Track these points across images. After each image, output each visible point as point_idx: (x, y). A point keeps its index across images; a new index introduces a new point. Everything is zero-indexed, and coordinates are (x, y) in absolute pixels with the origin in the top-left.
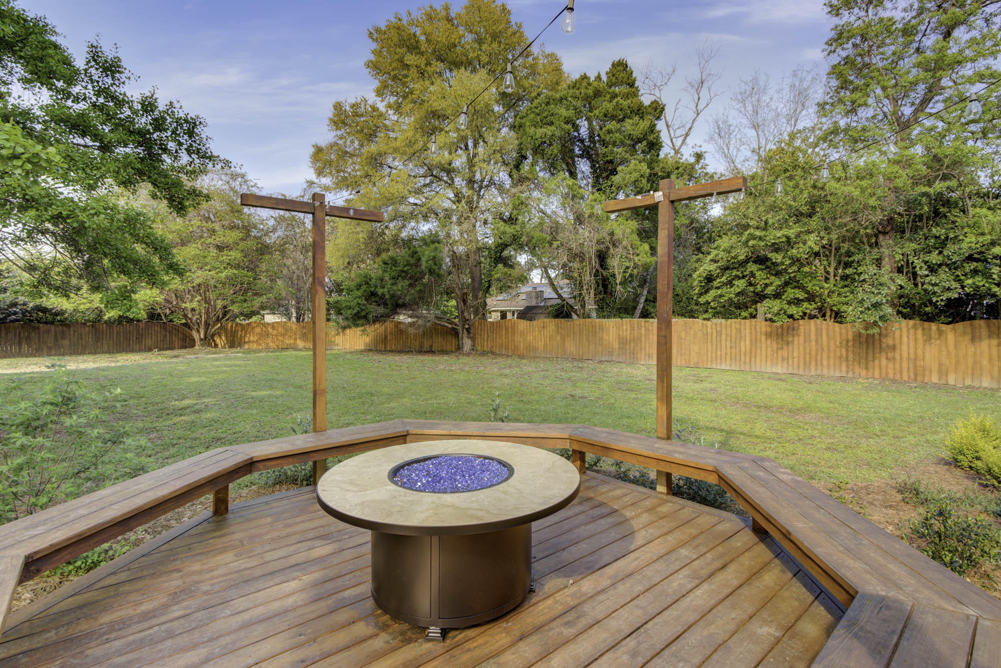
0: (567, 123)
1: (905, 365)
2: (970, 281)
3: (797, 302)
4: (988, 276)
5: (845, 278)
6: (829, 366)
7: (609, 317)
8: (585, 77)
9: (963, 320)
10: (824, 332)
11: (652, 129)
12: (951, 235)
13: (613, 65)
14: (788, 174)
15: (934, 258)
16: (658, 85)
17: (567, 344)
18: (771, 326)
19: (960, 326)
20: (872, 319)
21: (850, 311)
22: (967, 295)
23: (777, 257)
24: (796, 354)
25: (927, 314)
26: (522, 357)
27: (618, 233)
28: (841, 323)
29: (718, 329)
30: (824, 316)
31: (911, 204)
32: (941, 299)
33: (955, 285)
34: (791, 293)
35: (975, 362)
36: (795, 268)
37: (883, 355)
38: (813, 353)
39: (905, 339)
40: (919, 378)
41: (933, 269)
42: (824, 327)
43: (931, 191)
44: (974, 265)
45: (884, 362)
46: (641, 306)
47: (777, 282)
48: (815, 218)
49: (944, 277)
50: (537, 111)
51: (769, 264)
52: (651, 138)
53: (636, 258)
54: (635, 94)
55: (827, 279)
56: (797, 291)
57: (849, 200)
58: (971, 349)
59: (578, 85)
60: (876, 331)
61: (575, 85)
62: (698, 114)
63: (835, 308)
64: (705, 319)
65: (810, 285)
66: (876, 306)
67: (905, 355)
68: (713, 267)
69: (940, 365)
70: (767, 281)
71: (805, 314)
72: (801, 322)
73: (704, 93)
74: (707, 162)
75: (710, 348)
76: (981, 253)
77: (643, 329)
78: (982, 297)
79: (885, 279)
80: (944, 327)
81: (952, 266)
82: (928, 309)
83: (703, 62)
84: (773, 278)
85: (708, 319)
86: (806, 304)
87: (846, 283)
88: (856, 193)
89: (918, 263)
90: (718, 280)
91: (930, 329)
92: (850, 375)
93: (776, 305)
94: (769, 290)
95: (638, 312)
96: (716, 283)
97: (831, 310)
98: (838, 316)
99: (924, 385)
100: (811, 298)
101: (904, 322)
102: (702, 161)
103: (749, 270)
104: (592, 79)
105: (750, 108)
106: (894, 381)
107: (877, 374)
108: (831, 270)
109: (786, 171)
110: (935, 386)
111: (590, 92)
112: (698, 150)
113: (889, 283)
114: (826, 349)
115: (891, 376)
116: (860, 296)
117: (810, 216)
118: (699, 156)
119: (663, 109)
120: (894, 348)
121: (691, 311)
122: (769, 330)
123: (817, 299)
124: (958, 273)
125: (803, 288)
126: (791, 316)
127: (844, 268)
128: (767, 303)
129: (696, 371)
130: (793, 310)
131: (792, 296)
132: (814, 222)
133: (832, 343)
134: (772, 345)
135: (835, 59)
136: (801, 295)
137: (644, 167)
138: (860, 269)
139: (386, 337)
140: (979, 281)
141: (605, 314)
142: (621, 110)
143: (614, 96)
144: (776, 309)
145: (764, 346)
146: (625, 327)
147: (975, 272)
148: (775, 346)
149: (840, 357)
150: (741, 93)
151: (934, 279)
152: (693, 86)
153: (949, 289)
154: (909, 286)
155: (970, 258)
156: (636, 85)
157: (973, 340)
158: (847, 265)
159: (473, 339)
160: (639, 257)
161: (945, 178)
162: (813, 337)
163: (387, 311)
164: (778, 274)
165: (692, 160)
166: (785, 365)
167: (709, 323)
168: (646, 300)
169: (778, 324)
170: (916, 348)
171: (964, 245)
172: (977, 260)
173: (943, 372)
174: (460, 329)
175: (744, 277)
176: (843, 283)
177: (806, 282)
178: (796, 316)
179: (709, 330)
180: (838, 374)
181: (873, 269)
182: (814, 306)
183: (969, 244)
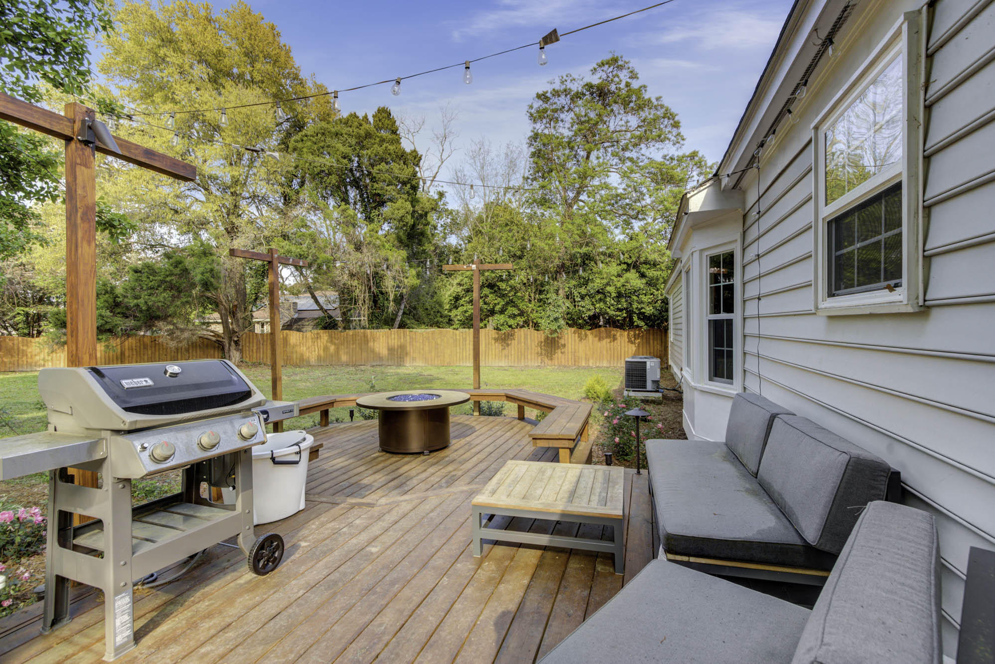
0: (344, 158)
1: (570, 357)
2: (598, 305)
3: (513, 316)
4: (605, 303)
5: (540, 300)
6: (531, 359)
7: (377, 328)
8: (355, 116)
9: (596, 328)
10: (529, 337)
11: (415, 174)
12: (591, 278)
13: (379, 110)
14: (508, 227)
15: (583, 291)
16: (412, 131)
17: (342, 352)
18: (498, 334)
19: (595, 331)
20: (554, 328)
21: (543, 322)
22: (597, 313)
23: (503, 285)
24: (513, 352)
25: (580, 324)
26: (296, 366)
27: (392, 260)
28: (538, 330)
29: (464, 336)
30: (528, 326)
31: (573, 257)
32: (586, 315)
33: (592, 307)
34: (511, 310)
35: (601, 352)
36: (512, 293)
37: (559, 351)
38: (523, 351)
39: (570, 340)
40: (577, 364)
41: (582, 298)
42: (529, 333)
43: (581, 251)
44: (600, 296)
45: (560, 354)
46: (399, 318)
47: (502, 302)
48: (524, 260)
49: (587, 303)
50: (314, 139)
51: (496, 288)
52: (414, 183)
53: (406, 281)
54: (398, 141)
55: (530, 301)
56: (514, 309)
57: (542, 250)
58: (599, 344)
59: (350, 122)
60: (555, 335)
61: (346, 122)
62: (442, 162)
63: (535, 321)
64: (454, 329)
65: (521, 305)
66: (556, 319)
67: (570, 350)
68: (459, 289)
69: (586, 355)
70: (496, 302)
71: (518, 324)
72: (516, 330)
73: (447, 144)
74: (447, 200)
75: (458, 351)
76: (602, 289)
77: (408, 338)
79: (560, 303)
80: (588, 332)
81: (591, 296)
82: (580, 321)
83: (446, 121)
84: (499, 299)
85: (457, 329)
86: (518, 318)
87: (540, 304)
88: (547, 248)
89: (576, 293)
90: (463, 299)
91: (581, 333)
92: (543, 365)
93: (501, 318)
94: (497, 308)
95: (397, 323)
96: (461, 302)
97: (533, 322)
98: (536, 326)
99: (579, 368)
100: (522, 314)
101: (570, 329)
102: (444, 199)
103: (484, 292)
104: (361, 118)
105: (479, 164)
106: (565, 367)
107: (556, 364)
108: (532, 295)
109: (507, 225)
110: (584, 368)
111: (362, 132)
112: (440, 189)
113: (562, 305)
114: (530, 347)
115: (563, 363)
116: (548, 313)
117: (520, 258)
118: (441, 195)
119: (420, 159)
120: (564, 346)
121: (438, 322)
122: (497, 336)
123: (525, 315)
124: (593, 300)
125: (516, 306)
126: (510, 326)
127: (539, 294)
128: (497, 317)
129: (450, 368)
130: (511, 322)
131: (511, 312)
132: (524, 263)
133: (533, 344)
134: (498, 346)
135: (532, 150)
136: (516, 312)
137: (408, 206)
138: (548, 296)
140: (601, 305)
141: (374, 325)
142: (389, 154)
143: (383, 140)
144: (502, 321)
145: (494, 347)
146: (393, 336)
147: (600, 300)
148: (501, 347)
149: (538, 353)
150: (472, 152)
151: (583, 304)
152: (438, 138)
153: (589, 310)
154: (572, 307)
155: (598, 292)
156: (398, 132)
157: (600, 340)
158: (541, 292)
159: (241, 351)
160: (409, 280)
161: (587, 245)
162: (523, 340)
163: (138, 324)
164: (503, 296)
165: (436, 197)
166: (507, 361)
167: (457, 332)
168: (404, 313)
169: (503, 332)
170: (575, 346)
171: (596, 284)
172: (601, 293)
173: (587, 360)
174: (226, 342)
176: (538, 304)
177: (518, 302)
178: (514, 326)
179: (458, 337)
180: (536, 365)
181: (554, 296)
182: (523, 319)
183: (597, 283)
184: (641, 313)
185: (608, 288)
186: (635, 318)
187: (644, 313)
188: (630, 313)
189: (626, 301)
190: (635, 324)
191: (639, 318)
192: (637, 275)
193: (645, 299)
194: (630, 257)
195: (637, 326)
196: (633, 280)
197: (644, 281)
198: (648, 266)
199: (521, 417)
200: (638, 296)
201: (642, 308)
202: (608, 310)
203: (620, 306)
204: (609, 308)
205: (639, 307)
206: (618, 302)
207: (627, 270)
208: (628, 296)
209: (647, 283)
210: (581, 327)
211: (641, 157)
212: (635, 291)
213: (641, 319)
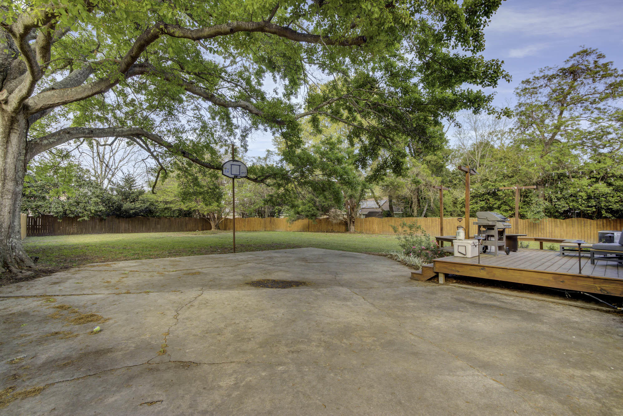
2: (571, 204)
3: (506, 211)
4: (577, 202)
5: (525, 201)
9: (569, 218)
12: (565, 187)
15: (559, 195)
19: (568, 220)
20: (537, 217)
21: (529, 215)
22: (570, 209)
25: (555, 216)
28: (523, 219)
31: (550, 175)
32: (561, 211)
33: (566, 205)
34: (504, 207)
35: (573, 233)
36: (506, 198)
39: (548, 225)
41: (559, 199)
43: (558, 172)
44: (573, 198)
46: (424, 212)
47: (499, 203)
49: (562, 203)
56: (506, 206)
58: (572, 229)
60: (537, 222)
63: (521, 213)
65: (511, 204)
66: (538, 212)
67: (548, 231)
69: (561, 235)
70: (494, 202)
71: (509, 215)
78: (575, 210)
79: (541, 203)
80: (562, 220)
81: (566, 198)
82: (556, 214)
84: (497, 201)
89: (553, 197)
91: (557, 221)
94: (495, 206)
95: (423, 215)
98: (522, 217)
100: (511, 209)
101: (548, 219)
103: (486, 198)
113: (543, 204)
116: (532, 209)
120: (543, 229)
123: (514, 210)
124: (567, 201)
125: (508, 205)
130: (505, 214)
136: (508, 208)
138: (532, 199)
139: (309, 225)
140: (575, 204)
147: (573, 201)
151: (559, 203)
153: (564, 207)
154: (550, 205)
155: (571, 196)
157: (572, 225)
159: (355, 226)
161: (563, 168)
164: (499, 200)
170: (552, 229)
171: (569, 191)
172: (574, 196)
174: (349, 222)
175: (483, 200)
178: (507, 216)
181: (536, 199)
183: (571, 191)
184: (608, 209)
185: (580, 194)
186: (603, 212)
187: (611, 209)
188: (599, 210)
189: (595, 201)
190: (604, 215)
191: (606, 212)
192: (605, 184)
193: (613, 200)
194: (599, 174)
195: (606, 217)
196: (602, 187)
197: (611, 188)
198: (615, 178)
199: (541, 248)
200: (606, 198)
201: (610, 205)
202: (580, 207)
203: (590, 204)
204: (581, 205)
205: (607, 204)
206: (589, 202)
207: (597, 182)
208: (597, 198)
209: (614, 189)
210: (556, 217)
211: (608, 108)
212: (603, 195)
213: (609, 213)
